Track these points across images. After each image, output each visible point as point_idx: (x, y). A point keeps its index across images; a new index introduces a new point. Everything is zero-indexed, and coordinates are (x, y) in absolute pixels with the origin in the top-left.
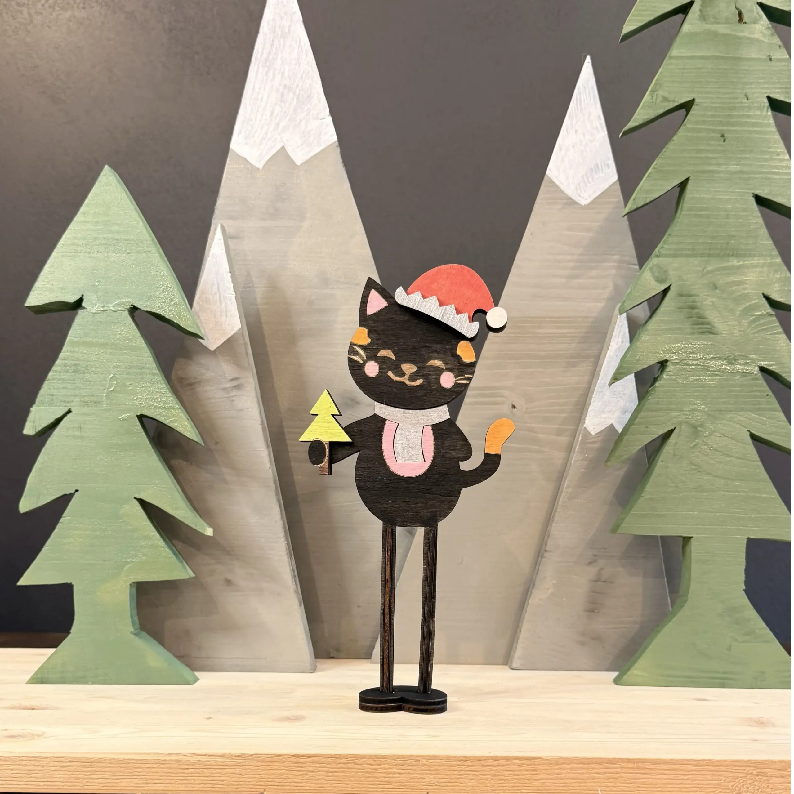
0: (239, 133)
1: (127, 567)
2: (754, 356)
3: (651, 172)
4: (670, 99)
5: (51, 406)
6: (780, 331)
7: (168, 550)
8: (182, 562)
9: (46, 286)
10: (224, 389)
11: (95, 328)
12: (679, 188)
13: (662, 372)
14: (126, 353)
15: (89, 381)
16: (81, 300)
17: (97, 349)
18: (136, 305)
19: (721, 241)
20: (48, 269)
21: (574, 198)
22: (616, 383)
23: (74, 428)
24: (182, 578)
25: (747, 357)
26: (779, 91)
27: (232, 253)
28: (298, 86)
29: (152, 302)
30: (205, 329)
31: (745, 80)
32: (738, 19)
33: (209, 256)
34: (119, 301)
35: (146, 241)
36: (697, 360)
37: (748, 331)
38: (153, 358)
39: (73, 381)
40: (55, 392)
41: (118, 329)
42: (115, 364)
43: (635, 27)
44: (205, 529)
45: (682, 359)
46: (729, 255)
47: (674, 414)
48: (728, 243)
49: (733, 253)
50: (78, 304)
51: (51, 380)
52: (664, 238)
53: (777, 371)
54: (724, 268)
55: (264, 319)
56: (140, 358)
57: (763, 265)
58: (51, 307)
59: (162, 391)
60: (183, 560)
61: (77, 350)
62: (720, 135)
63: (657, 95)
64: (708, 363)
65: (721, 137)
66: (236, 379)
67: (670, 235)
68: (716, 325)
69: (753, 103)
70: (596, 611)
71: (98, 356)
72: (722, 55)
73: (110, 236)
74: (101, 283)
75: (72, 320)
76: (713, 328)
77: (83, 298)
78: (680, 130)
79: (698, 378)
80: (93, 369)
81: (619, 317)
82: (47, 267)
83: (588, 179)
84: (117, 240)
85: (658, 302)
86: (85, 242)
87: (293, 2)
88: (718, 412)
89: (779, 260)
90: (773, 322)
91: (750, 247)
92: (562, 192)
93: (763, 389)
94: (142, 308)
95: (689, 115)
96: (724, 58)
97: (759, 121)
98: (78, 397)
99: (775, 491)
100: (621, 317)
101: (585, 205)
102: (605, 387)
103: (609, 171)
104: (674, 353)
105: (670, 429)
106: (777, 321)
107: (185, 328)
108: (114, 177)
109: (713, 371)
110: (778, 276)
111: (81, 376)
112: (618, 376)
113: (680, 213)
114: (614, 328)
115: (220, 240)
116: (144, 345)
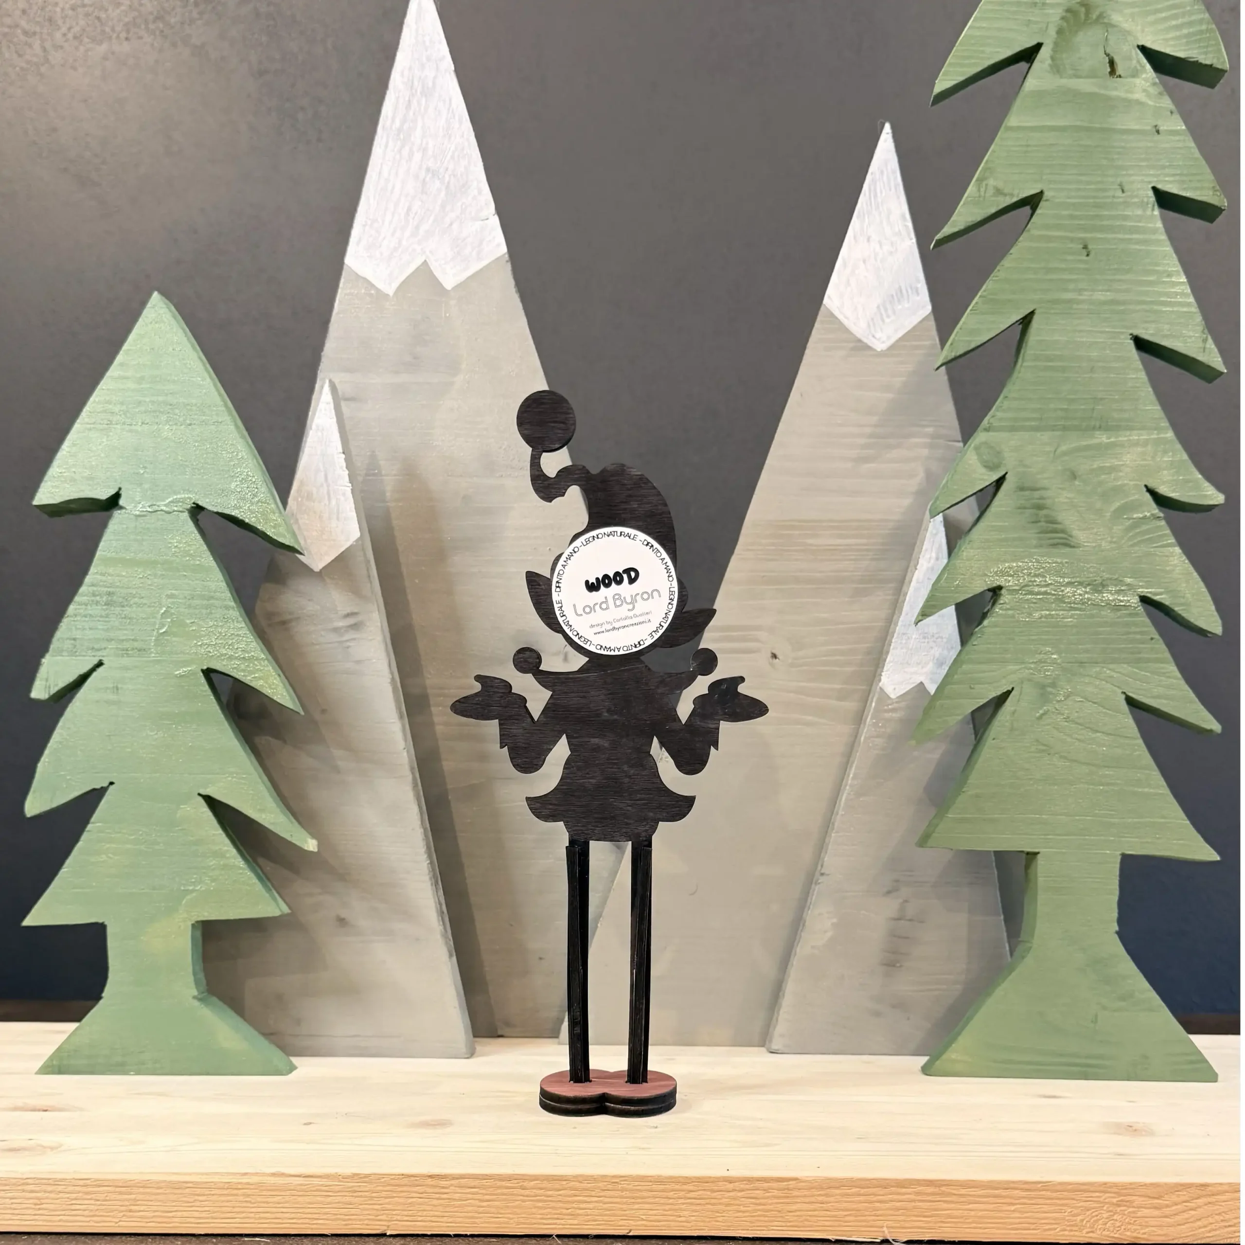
0: (358, 243)
1: (189, 897)
2: (1132, 580)
3: (977, 303)
4: (1006, 191)
5: (72, 656)
6: (1171, 543)
7: (249, 873)
8: (270, 890)
9: (65, 474)
10: (336, 630)
11: (139, 537)
12: (1021, 326)
13: (994, 604)
14: (185, 575)
15: (130, 618)
16: (117, 496)
17: (141, 570)
18: (200, 503)
19: (1083, 407)
20: (68, 450)
21: (866, 341)
22: (924, 621)
23: (107, 688)
24: (270, 915)
25: (1121, 581)
26: (1171, 179)
27: (348, 424)
28: (447, 169)
29: (225, 498)
30: (305, 540)
31: (1120, 163)
32: (1109, 70)
33: (311, 429)
34: (175, 497)
35: (216, 406)
36: (1048, 585)
37: (1123, 542)
38: (227, 584)
39: (106, 617)
40: (78, 634)
41: (173, 539)
42: (169, 592)
43: (955, 82)
44: (306, 842)
45: (1022, 585)
46: (1094, 428)
47: (1011, 667)
48: (1093, 409)
49: (1100, 425)
50: (113, 502)
51: (71, 616)
52: (997, 403)
53: (1167, 603)
54: (1088, 448)
55: (395, 523)
56: (206, 583)
57: (1146, 443)
58: (72, 506)
59: (240, 633)
60: (272, 888)
61: (111, 571)
62: (1081, 246)
63: (987, 185)
64: (1063, 591)
65: (1083, 248)
66: (354, 614)
67: (1006, 397)
68: (1075, 533)
69: (1131, 197)
70: (898, 965)
71: (142, 581)
72: (1086, 124)
73: (161, 399)
74: (147, 470)
75: (104, 525)
76: (1069, 539)
77: (121, 492)
78: (1021, 239)
80: (136, 599)
81: (932, 520)
82: (66, 446)
83: (886, 310)
84: (171, 405)
85: (989, 498)
86: (124, 408)
87: (440, 43)
88: (1077, 664)
89: (1170, 434)
90: (1159, 528)
91: (1126, 416)
92: (847, 330)
93: (1146, 629)
94: (210, 508)
95: (1034, 217)
96: (1088, 129)
97: (1140, 224)
98: (113, 642)
99: (1162, 782)
100: (934, 521)
101: (882, 351)
102: (909, 625)
103: (918, 298)
104: (1012, 576)
105: (1005, 691)
106: (1167, 528)
107: (274, 537)
108: (166, 310)
109: (1069, 603)
110: (1167, 459)
111: (118, 610)
112: (927, 611)
113: (1021, 364)
114: (925, 538)
115: (328, 403)
116: (213, 564)
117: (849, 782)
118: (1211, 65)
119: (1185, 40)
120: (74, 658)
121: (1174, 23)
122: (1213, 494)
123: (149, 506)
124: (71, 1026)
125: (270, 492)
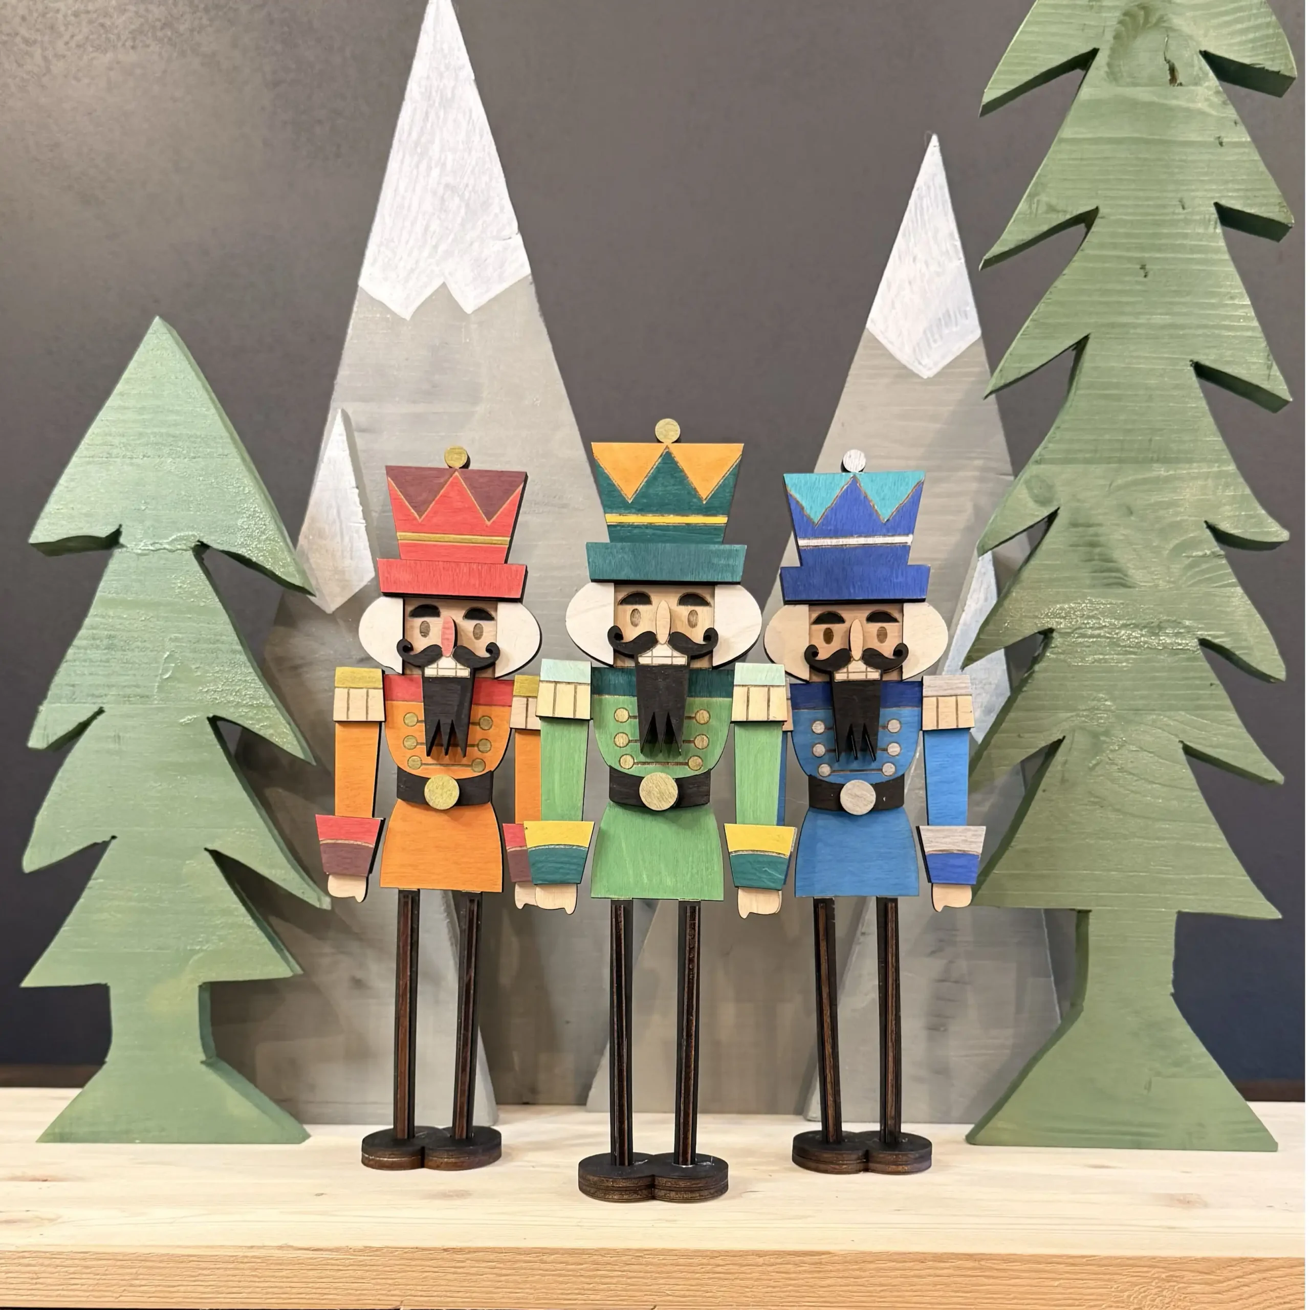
0: (375, 261)
1: (196, 957)
2: (1191, 622)
3: (1028, 327)
4: (1059, 208)
5: (72, 703)
6: (1233, 582)
7: (259, 932)
8: (280, 951)
9: (62, 511)
11: (142, 578)
12: (1074, 352)
13: (1045, 648)
14: (190, 618)
15: (132, 663)
16: (117, 534)
17: (142, 612)
18: (205, 541)
19: (1140, 438)
20: (65, 484)
21: (908, 366)
22: (972, 665)
23: (109, 737)
24: (281, 975)
25: (1180, 623)
26: (1235, 194)
27: (362, 457)
28: (467, 185)
29: (231, 536)
30: (317, 579)
31: (1181, 177)
32: (1169, 77)
33: (324, 459)
34: (179, 534)
35: (222, 437)
36: (1100, 628)
37: (1181, 581)
38: (234, 626)
39: (107, 662)
40: (77, 681)
41: (177, 579)
42: (173, 636)
43: (1005, 91)
44: (319, 900)
45: (1075, 627)
46: (1152, 460)
47: (1063, 715)
48: (1150, 440)
49: (1158, 457)
50: (113, 540)
51: (70, 661)
52: (1050, 433)
53: (1228, 646)
54: (1145, 481)
56: (211, 626)
57: (1207, 476)
58: (71, 544)
59: (248, 678)
60: (282, 947)
61: (111, 613)
62: (1139, 267)
63: (1038, 201)
64: (1117, 634)
65: (1141, 268)
67: (1058, 428)
68: (1131, 572)
69: (1192, 213)
70: (942, 1029)
71: (144, 623)
72: (1143, 136)
73: (162, 430)
74: (149, 507)
75: (104, 565)
76: (1125, 578)
77: (122, 529)
78: (1075, 258)
79: (1101, 657)
80: (138, 643)
81: (980, 558)
82: (63, 481)
83: (933, 335)
84: (174, 436)
85: (1041, 535)
86: (124, 440)
87: (459, 49)
88: (1132, 712)
89: (1232, 467)
90: (1221, 567)
91: (1185, 447)
92: (891, 357)
93: (1204, 674)
94: (215, 545)
95: (1089, 234)
96: (1147, 142)
97: (1201, 243)
98: (114, 688)
99: (1223, 837)
100: (983, 559)
101: (929, 378)
102: (956, 670)
103: (967, 322)
104: (1064, 618)
105: (1056, 739)
106: (1228, 566)
107: (284, 577)
108: (168, 335)
109: (1125, 646)
110: (1230, 493)
111: (119, 654)
112: (974, 655)
113: (1075, 392)
114: (973, 577)
115: (340, 435)
116: (219, 605)
118: (1278, 73)
119: (1250, 45)
120: (72, 705)
121: (1239, 26)
122: (1277, 531)
123: (151, 545)
124: (74, 1093)
125: (279, 529)
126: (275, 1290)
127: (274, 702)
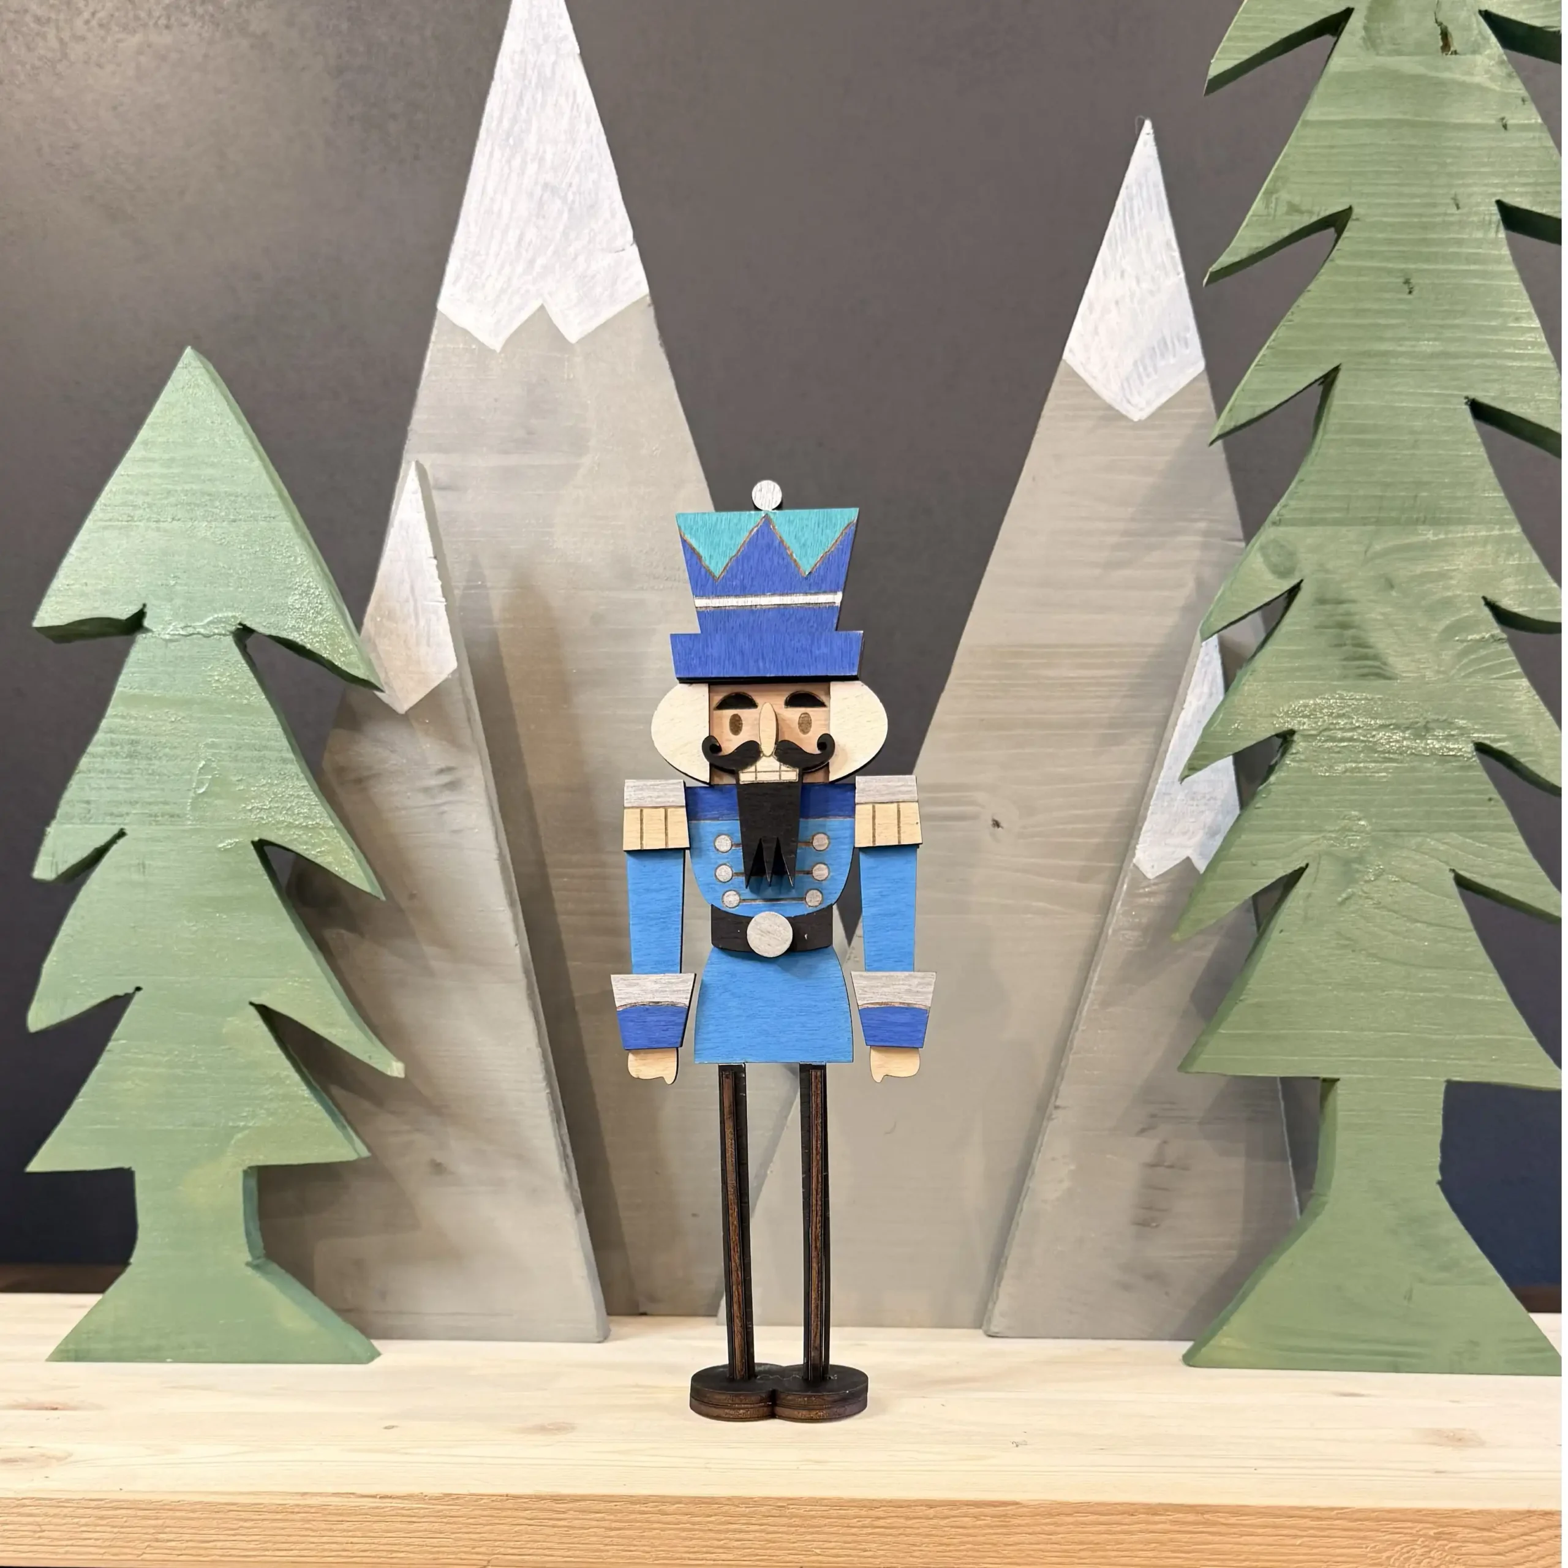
0: (457, 279)
1: (239, 1136)
2: (1465, 722)
3: (1264, 356)
4: (1304, 208)
5: (86, 823)
6: (1517, 673)
7: (316, 1105)
10: (426, 790)
11: (171, 669)
12: (1321, 386)
13: (1283, 754)
14: (229, 718)
16: (140, 615)
17: (172, 711)
18: (248, 624)
19: (1403, 494)
20: (77, 555)
21: (1117, 408)
22: (1192, 777)
23: (131, 866)
24: (344, 1159)
25: (1452, 723)
26: (1522, 190)
27: (441, 521)
28: (570, 185)
29: (280, 617)
30: (386, 673)
31: (1454, 169)
32: (1441, 44)
33: (393, 526)
34: (216, 616)
35: (267, 495)
36: (1352, 730)
37: (1453, 672)
38: (284, 729)
39: (128, 773)
40: (93, 796)
41: (213, 671)
42: (210, 740)
43: (1234, 65)
44: (390, 1065)
45: (1321, 729)
46: (1417, 522)
47: (1306, 837)
48: (1416, 497)
49: (1425, 518)
50: (135, 624)
51: (84, 772)
52: (1291, 487)
53: (1511, 752)
54: (1408, 547)
56: (257, 729)
57: (1486, 541)
58: (85, 628)
59: (302, 793)
60: (346, 1124)
61: (133, 713)
62: (1401, 280)
63: (1277, 199)
64: (1374, 736)
65: (1404, 283)
66: (449, 770)
67: (1301, 481)
68: (1391, 660)
69: (1469, 214)
70: (1154, 1224)
71: (174, 726)
72: (1408, 117)
73: (195, 487)
74: (179, 581)
75: (124, 654)
76: (1383, 667)
77: (146, 610)
78: (1322, 271)
79: (1354, 765)
80: (167, 750)
81: (1204, 643)
82: (74, 550)
83: (1145, 367)
84: (209, 495)
85: (1280, 614)
86: (148, 499)
87: (561, 17)
88: (1392, 833)
89: (1516, 530)
90: (1502, 654)
91: (1460, 504)
92: (1094, 395)
93: (1482, 787)
94: (261, 630)
95: (1340, 242)
96: (1412, 124)
97: (1480, 251)
98: (138, 806)
99: (1503, 988)
100: (1208, 644)
101: (1140, 421)
102: (1173, 783)
103: (1188, 351)
104: (1308, 717)
105: (1297, 867)
106: (1511, 652)
107: (344, 668)
108: (203, 370)
109: (1383, 752)
110: (1513, 562)
111: (143, 764)
112: (1196, 763)
113: (1323, 436)
114: (1195, 666)
115: (415, 493)
116: (266, 704)
117: (1093, 987)
120: (87, 826)
123: (182, 628)
124: (92, 1299)
125: (338, 606)
126: (334, 1546)
127: (333, 822)
